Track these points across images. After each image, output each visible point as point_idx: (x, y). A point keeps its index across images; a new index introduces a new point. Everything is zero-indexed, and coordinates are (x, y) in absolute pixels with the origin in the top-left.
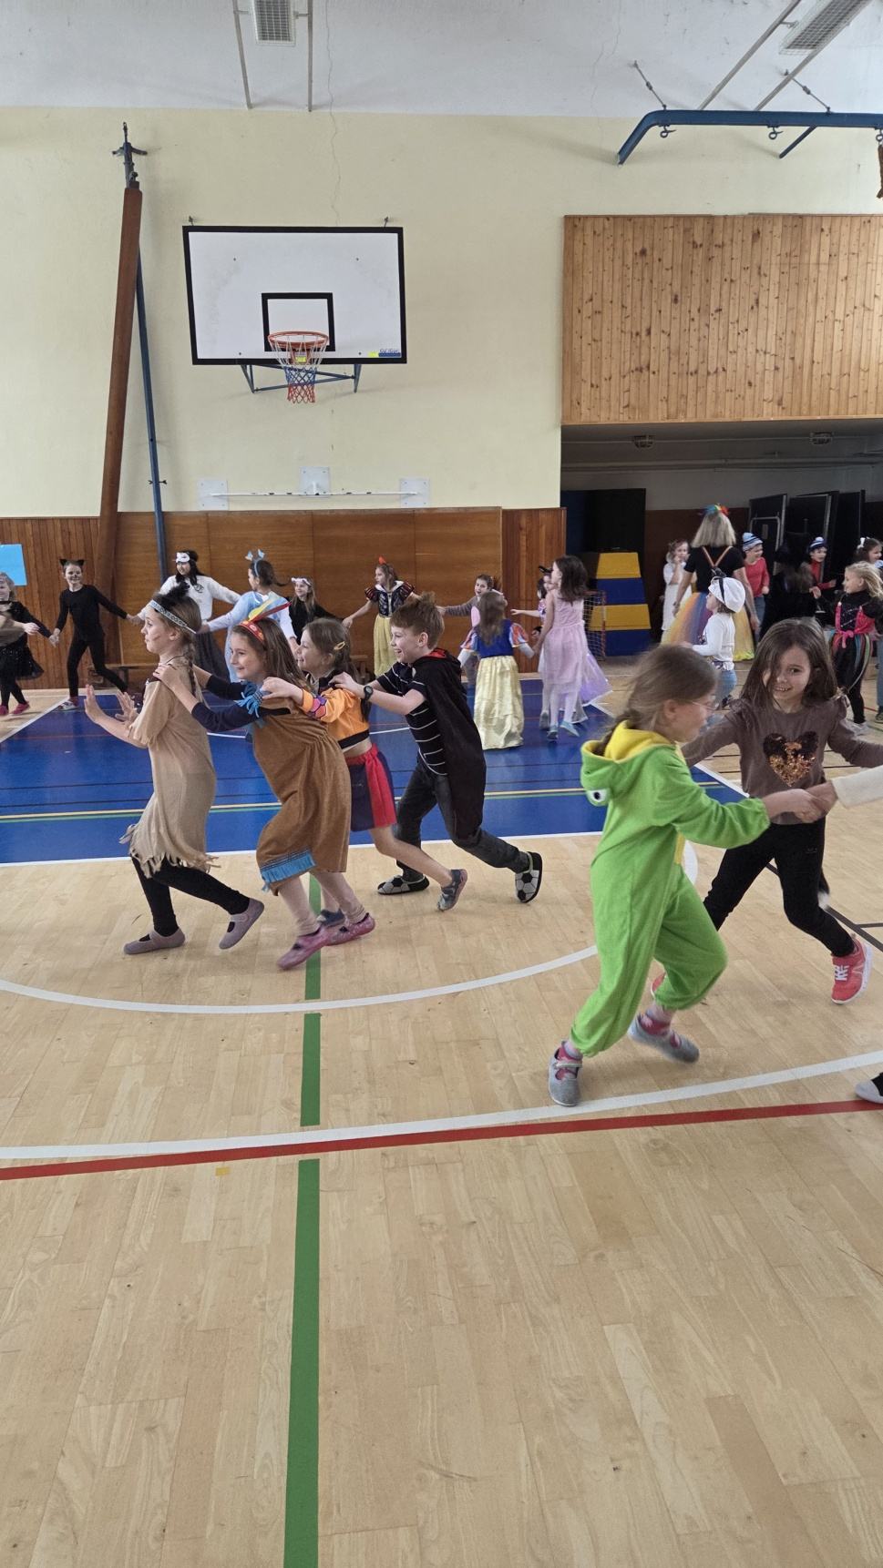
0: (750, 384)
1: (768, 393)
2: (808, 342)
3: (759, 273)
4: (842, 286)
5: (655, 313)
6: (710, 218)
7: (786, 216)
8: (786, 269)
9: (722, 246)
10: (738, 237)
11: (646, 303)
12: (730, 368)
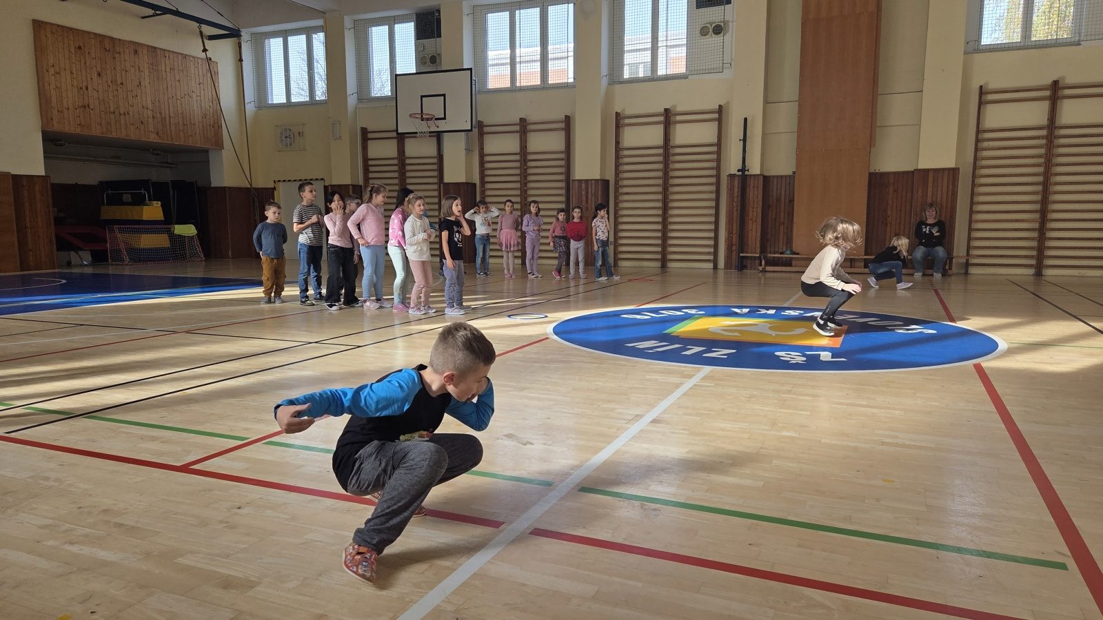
0: (142, 123)
1: (151, 128)
2: (167, 107)
3: (139, 70)
4: (178, 84)
5: (89, 79)
6: (112, 39)
7: (148, 46)
8: (152, 71)
9: (119, 53)
10: (127, 51)
11: (84, 73)
12: (131, 113)
